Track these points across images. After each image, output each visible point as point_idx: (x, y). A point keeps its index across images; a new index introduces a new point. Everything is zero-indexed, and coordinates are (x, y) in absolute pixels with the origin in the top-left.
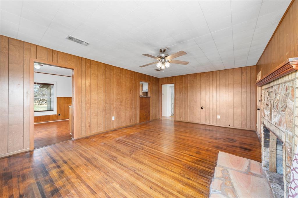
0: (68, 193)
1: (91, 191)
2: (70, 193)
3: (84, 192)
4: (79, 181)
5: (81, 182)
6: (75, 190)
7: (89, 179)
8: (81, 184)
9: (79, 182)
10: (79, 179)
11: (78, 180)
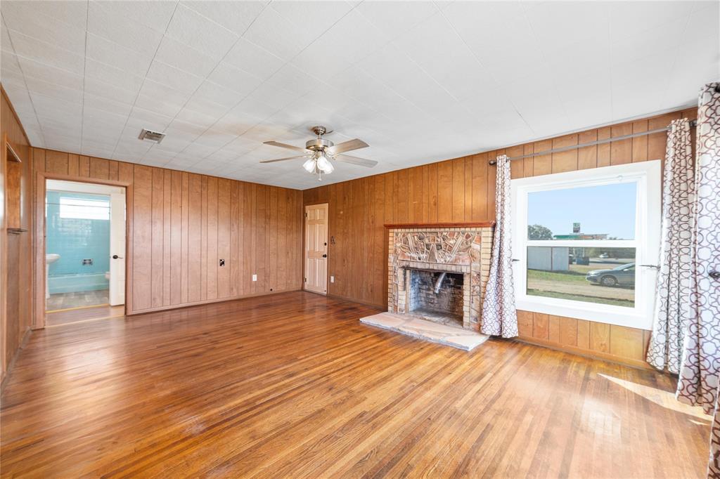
0: (514, 468)
1: (489, 433)
2: (511, 466)
3: (495, 442)
4: (473, 463)
5: (475, 457)
6: (500, 460)
7: (459, 446)
8: (478, 455)
9: (477, 462)
10: (467, 465)
11: (470, 467)
